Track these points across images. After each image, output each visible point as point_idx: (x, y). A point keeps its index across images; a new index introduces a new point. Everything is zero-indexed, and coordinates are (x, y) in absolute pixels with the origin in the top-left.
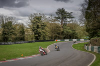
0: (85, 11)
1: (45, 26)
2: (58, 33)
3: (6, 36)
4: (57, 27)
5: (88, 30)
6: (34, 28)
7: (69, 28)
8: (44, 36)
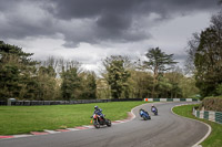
1: (129, 76)
2: (148, 89)
3: (67, 91)
5: (198, 85)
6: (110, 78)
7: (167, 80)
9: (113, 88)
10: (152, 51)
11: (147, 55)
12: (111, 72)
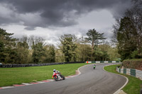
0: (117, 32)
1: (76, 47)
2: (88, 55)
3: (36, 57)
6: (64, 49)
7: (100, 49)
8: (74, 58)
9: (66, 55)
10: (90, 31)
11: (87, 34)
12: (65, 45)
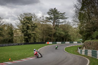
0: (78, 12)
1: (36, 27)
2: (49, 35)
4: (49, 28)
5: (81, 32)
6: (23, 29)
7: (61, 29)
8: (34, 38)
9: (25, 35)
10: (51, 10)
11: (48, 13)
12: (24, 24)
